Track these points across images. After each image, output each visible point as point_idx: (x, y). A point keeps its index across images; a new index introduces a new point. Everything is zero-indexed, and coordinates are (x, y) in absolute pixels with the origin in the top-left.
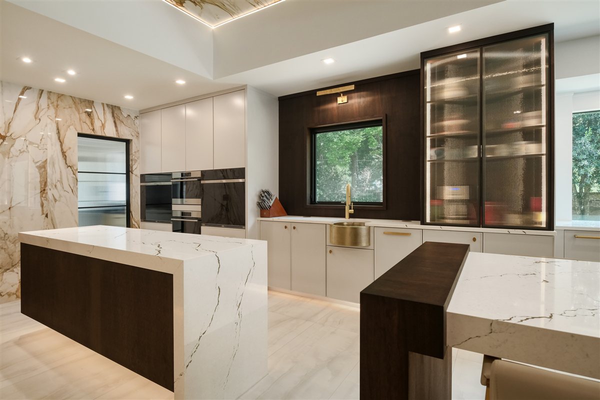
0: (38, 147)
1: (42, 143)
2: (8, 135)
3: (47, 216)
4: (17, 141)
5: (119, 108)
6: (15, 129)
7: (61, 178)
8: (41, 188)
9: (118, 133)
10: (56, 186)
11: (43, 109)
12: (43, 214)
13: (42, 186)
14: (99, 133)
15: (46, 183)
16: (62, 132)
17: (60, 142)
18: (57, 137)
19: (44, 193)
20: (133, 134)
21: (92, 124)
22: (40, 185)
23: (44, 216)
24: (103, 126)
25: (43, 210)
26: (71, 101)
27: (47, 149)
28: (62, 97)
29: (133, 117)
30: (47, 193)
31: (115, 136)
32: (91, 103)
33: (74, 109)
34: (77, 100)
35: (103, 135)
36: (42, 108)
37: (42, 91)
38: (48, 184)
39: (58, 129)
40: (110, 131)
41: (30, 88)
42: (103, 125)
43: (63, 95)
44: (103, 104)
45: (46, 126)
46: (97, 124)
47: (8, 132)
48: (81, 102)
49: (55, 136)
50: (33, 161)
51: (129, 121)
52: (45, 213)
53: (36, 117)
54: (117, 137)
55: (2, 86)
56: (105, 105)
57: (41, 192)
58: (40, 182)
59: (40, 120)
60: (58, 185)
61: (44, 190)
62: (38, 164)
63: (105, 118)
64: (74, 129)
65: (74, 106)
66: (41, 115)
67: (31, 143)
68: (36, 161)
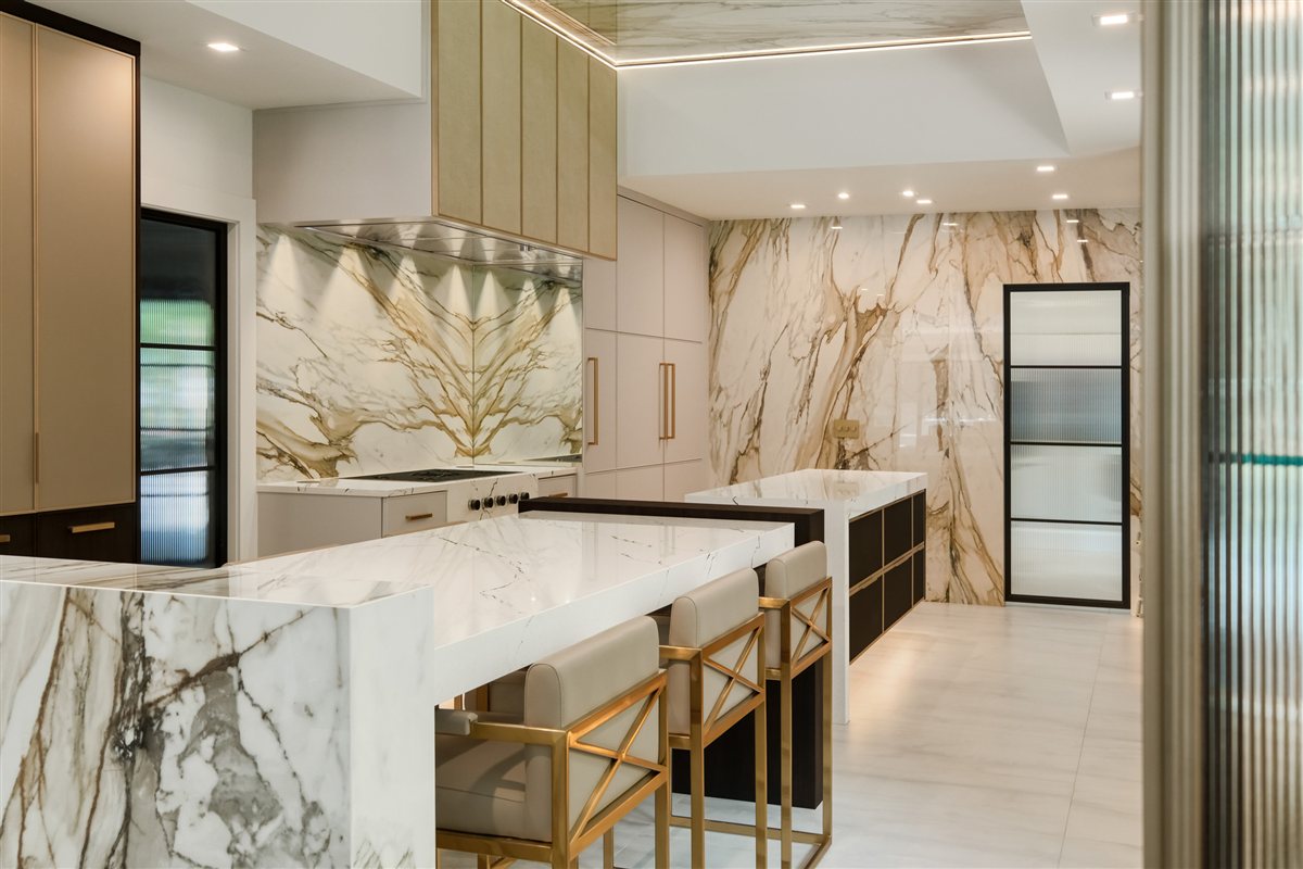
0: (934, 323)
1: (941, 315)
2: (890, 307)
3: (947, 454)
4: (904, 315)
5: (1095, 212)
6: (901, 295)
7: (972, 380)
8: (938, 399)
9: (1092, 273)
10: (962, 396)
11: (942, 250)
12: (941, 449)
13: (941, 397)
14: (1047, 280)
15: (946, 390)
16: (974, 290)
17: (971, 308)
18: (966, 300)
19: (942, 409)
20: (1131, 268)
21: (1033, 262)
22: (935, 394)
23: (943, 453)
24: (1057, 261)
25: (941, 443)
26: (990, 223)
27: (948, 326)
28: (975, 219)
29: (1130, 225)
30: (948, 410)
31: (1086, 280)
32: (1030, 216)
33: (996, 237)
34: (1003, 217)
35: (1057, 281)
36: (941, 247)
37: (942, 214)
38: (950, 392)
39: (967, 284)
40: (1074, 271)
41: (923, 215)
42: (1056, 259)
43: (975, 214)
44: (1057, 212)
45: (947, 281)
46: (1044, 259)
47: (890, 301)
48: (1010, 219)
49: (962, 298)
50: (927, 349)
51: (1121, 238)
52: (945, 448)
53: (933, 268)
54: (1091, 281)
55: (882, 223)
56: (1062, 214)
57: (938, 407)
58: (938, 388)
59: (937, 271)
60: (967, 393)
61: (943, 404)
62: (933, 356)
63: (1060, 244)
64: (997, 279)
65: (996, 231)
66: (939, 261)
67: (922, 316)
68: (930, 349)
